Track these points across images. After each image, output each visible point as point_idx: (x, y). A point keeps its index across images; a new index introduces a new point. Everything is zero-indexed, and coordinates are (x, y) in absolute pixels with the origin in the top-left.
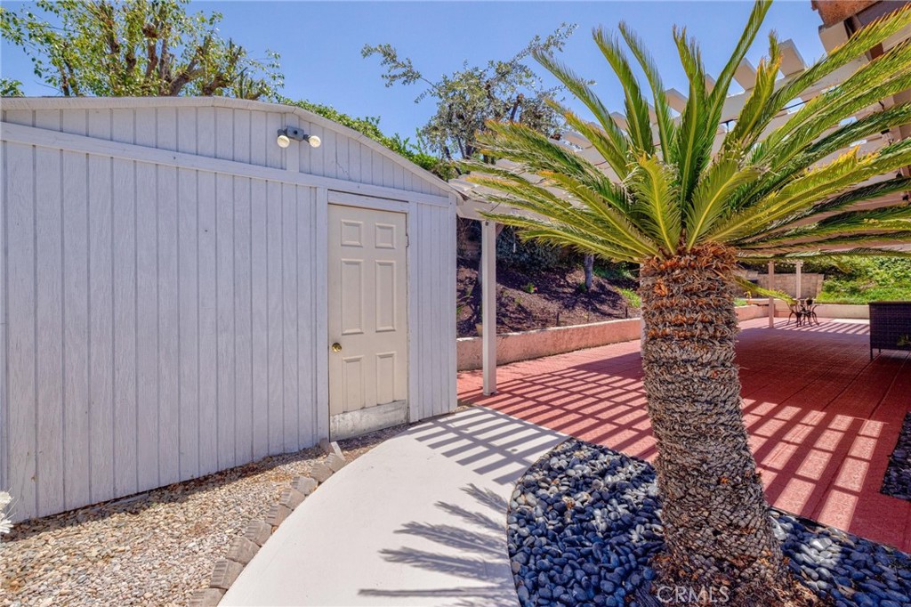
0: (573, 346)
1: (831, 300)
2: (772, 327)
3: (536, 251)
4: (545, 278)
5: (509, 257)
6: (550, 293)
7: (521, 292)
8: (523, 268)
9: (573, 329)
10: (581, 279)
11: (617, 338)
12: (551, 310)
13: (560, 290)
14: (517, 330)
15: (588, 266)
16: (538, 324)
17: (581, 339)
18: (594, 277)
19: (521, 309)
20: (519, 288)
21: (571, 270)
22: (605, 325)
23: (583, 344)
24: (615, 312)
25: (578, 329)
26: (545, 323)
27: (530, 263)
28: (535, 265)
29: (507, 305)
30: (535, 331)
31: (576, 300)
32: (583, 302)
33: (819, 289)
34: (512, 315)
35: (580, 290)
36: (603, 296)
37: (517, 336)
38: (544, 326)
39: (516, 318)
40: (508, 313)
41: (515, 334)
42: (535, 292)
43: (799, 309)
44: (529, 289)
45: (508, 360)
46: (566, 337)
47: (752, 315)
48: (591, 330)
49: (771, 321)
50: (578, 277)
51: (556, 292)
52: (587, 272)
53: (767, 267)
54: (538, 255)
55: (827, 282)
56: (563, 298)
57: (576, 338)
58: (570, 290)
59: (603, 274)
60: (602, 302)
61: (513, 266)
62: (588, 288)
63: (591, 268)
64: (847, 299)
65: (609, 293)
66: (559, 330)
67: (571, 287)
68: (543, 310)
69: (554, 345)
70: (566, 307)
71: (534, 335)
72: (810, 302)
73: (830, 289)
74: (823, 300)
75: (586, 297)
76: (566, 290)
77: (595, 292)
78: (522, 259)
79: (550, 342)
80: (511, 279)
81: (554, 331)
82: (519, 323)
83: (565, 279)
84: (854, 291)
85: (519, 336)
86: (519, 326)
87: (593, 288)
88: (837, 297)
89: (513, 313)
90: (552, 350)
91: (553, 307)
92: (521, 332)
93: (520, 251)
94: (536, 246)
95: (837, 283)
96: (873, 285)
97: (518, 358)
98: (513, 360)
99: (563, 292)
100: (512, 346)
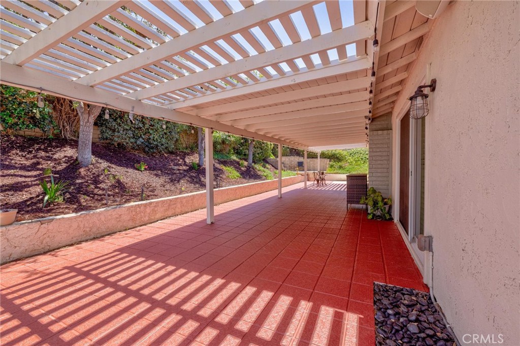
1: (332, 172)
2: (306, 188)
3: (151, 137)
4: (166, 158)
6: (166, 170)
9: (157, 203)
15: (201, 150)
17: (166, 210)
19: (118, 185)
22: (193, 196)
26: (131, 198)
27: (147, 146)
31: (185, 175)
32: (190, 177)
33: (327, 166)
34: (99, 192)
35: (193, 167)
37: (70, 219)
39: (103, 195)
40: (96, 190)
43: (318, 177)
44: (141, 167)
45: (54, 246)
46: (148, 210)
47: (299, 181)
48: (179, 200)
49: (305, 184)
51: (170, 169)
52: (200, 155)
53: (304, 154)
54: (154, 140)
55: (331, 163)
56: (173, 174)
57: (161, 209)
58: (185, 168)
62: (200, 166)
64: (338, 171)
67: (187, 165)
69: (133, 220)
70: (172, 181)
72: (323, 173)
73: (332, 166)
74: (329, 172)
75: (195, 173)
76: (181, 168)
79: (125, 217)
81: (132, 206)
83: (184, 159)
84: (341, 167)
88: (334, 170)
89: (104, 189)
90: (131, 224)
93: (137, 136)
94: (151, 132)
95: (334, 164)
96: (347, 164)
97: (75, 240)
98: (64, 244)
99: (179, 170)
100: (61, 230)
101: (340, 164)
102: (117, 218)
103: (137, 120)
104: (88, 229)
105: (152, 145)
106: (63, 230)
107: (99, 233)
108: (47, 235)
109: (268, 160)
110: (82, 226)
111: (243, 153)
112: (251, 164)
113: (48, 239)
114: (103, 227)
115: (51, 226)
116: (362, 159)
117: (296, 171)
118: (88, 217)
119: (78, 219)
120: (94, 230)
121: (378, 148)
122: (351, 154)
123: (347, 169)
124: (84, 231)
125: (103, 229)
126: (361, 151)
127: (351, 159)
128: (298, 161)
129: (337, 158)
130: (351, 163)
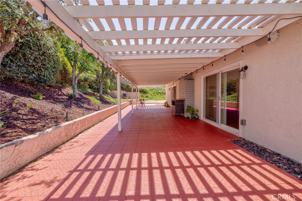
0: (78, 131)
3: (43, 74)
4: (49, 90)
5: (19, 75)
6: (54, 99)
7: (32, 99)
8: (32, 83)
10: (70, 91)
11: (97, 121)
12: (58, 110)
13: (60, 97)
14: (33, 132)
15: (75, 85)
16: (51, 121)
17: (82, 126)
18: (77, 91)
19: (33, 111)
20: (29, 96)
21: (64, 87)
23: (83, 129)
24: (91, 107)
25: (80, 121)
26: (56, 121)
27: (37, 81)
28: (41, 82)
29: (19, 109)
30: (51, 129)
31: (71, 103)
32: (74, 104)
34: (24, 117)
35: (70, 97)
36: (83, 100)
37: (33, 139)
38: (57, 123)
39: (30, 119)
40: (21, 116)
41: (32, 136)
42: (43, 99)
44: (39, 97)
45: (23, 164)
46: (74, 127)
47: (128, 104)
50: (68, 90)
51: (57, 98)
52: (73, 88)
54: (44, 76)
55: (141, 94)
56: (63, 102)
57: (79, 126)
58: (66, 97)
59: (80, 90)
60: (83, 103)
61: (23, 82)
62: (75, 96)
63: (76, 87)
65: (85, 98)
66: (69, 124)
67: (65, 95)
68: (52, 110)
69: (67, 135)
70: (66, 107)
71: (50, 133)
75: (75, 101)
76: (63, 97)
77: (79, 98)
78: (31, 77)
79: (63, 134)
80: (22, 91)
81: (67, 126)
82: (34, 123)
83: (61, 91)
85: (36, 138)
86: (35, 127)
87: (77, 96)
89: (26, 115)
90: (65, 139)
91: (58, 107)
92: (38, 134)
93: (29, 72)
94: (43, 70)
95: (143, 95)
96: (150, 95)
97: (36, 156)
98: (29, 161)
99: (62, 99)
100: (28, 149)
101: (146, 95)
102: (59, 135)
103: (31, 59)
104: (43, 146)
105: (42, 80)
106: (29, 149)
107: (49, 148)
108: (19, 155)
109: (107, 93)
110: (40, 144)
111: (94, 88)
112: (101, 95)
113: (19, 159)
114: (51, 143)
115: (22, 147)
116: (156, 92)
117: (126, 99)
118: (44, 137)
119: (38, 139)
120: (47, 146)
121: (189, 88)
122: (150, 90)
123: (150, 98)
124: (41, 148)
125: (52, 145)
126: (156, 89)
127: (151, 92)
128: (123, 93)
129: (144, 92)
130: (151, 95)
